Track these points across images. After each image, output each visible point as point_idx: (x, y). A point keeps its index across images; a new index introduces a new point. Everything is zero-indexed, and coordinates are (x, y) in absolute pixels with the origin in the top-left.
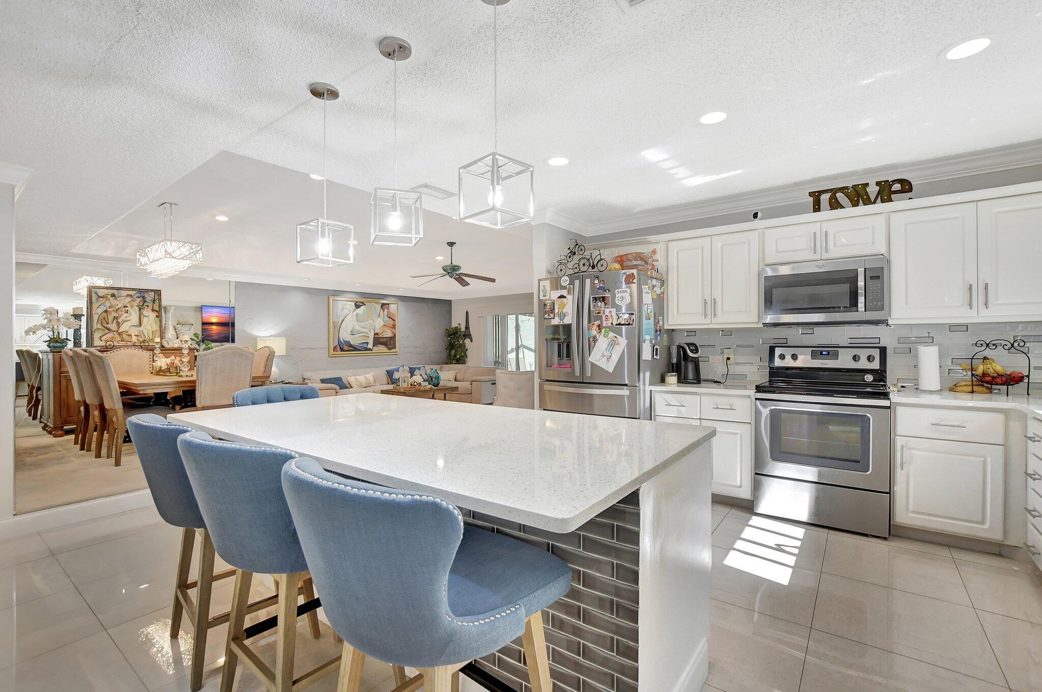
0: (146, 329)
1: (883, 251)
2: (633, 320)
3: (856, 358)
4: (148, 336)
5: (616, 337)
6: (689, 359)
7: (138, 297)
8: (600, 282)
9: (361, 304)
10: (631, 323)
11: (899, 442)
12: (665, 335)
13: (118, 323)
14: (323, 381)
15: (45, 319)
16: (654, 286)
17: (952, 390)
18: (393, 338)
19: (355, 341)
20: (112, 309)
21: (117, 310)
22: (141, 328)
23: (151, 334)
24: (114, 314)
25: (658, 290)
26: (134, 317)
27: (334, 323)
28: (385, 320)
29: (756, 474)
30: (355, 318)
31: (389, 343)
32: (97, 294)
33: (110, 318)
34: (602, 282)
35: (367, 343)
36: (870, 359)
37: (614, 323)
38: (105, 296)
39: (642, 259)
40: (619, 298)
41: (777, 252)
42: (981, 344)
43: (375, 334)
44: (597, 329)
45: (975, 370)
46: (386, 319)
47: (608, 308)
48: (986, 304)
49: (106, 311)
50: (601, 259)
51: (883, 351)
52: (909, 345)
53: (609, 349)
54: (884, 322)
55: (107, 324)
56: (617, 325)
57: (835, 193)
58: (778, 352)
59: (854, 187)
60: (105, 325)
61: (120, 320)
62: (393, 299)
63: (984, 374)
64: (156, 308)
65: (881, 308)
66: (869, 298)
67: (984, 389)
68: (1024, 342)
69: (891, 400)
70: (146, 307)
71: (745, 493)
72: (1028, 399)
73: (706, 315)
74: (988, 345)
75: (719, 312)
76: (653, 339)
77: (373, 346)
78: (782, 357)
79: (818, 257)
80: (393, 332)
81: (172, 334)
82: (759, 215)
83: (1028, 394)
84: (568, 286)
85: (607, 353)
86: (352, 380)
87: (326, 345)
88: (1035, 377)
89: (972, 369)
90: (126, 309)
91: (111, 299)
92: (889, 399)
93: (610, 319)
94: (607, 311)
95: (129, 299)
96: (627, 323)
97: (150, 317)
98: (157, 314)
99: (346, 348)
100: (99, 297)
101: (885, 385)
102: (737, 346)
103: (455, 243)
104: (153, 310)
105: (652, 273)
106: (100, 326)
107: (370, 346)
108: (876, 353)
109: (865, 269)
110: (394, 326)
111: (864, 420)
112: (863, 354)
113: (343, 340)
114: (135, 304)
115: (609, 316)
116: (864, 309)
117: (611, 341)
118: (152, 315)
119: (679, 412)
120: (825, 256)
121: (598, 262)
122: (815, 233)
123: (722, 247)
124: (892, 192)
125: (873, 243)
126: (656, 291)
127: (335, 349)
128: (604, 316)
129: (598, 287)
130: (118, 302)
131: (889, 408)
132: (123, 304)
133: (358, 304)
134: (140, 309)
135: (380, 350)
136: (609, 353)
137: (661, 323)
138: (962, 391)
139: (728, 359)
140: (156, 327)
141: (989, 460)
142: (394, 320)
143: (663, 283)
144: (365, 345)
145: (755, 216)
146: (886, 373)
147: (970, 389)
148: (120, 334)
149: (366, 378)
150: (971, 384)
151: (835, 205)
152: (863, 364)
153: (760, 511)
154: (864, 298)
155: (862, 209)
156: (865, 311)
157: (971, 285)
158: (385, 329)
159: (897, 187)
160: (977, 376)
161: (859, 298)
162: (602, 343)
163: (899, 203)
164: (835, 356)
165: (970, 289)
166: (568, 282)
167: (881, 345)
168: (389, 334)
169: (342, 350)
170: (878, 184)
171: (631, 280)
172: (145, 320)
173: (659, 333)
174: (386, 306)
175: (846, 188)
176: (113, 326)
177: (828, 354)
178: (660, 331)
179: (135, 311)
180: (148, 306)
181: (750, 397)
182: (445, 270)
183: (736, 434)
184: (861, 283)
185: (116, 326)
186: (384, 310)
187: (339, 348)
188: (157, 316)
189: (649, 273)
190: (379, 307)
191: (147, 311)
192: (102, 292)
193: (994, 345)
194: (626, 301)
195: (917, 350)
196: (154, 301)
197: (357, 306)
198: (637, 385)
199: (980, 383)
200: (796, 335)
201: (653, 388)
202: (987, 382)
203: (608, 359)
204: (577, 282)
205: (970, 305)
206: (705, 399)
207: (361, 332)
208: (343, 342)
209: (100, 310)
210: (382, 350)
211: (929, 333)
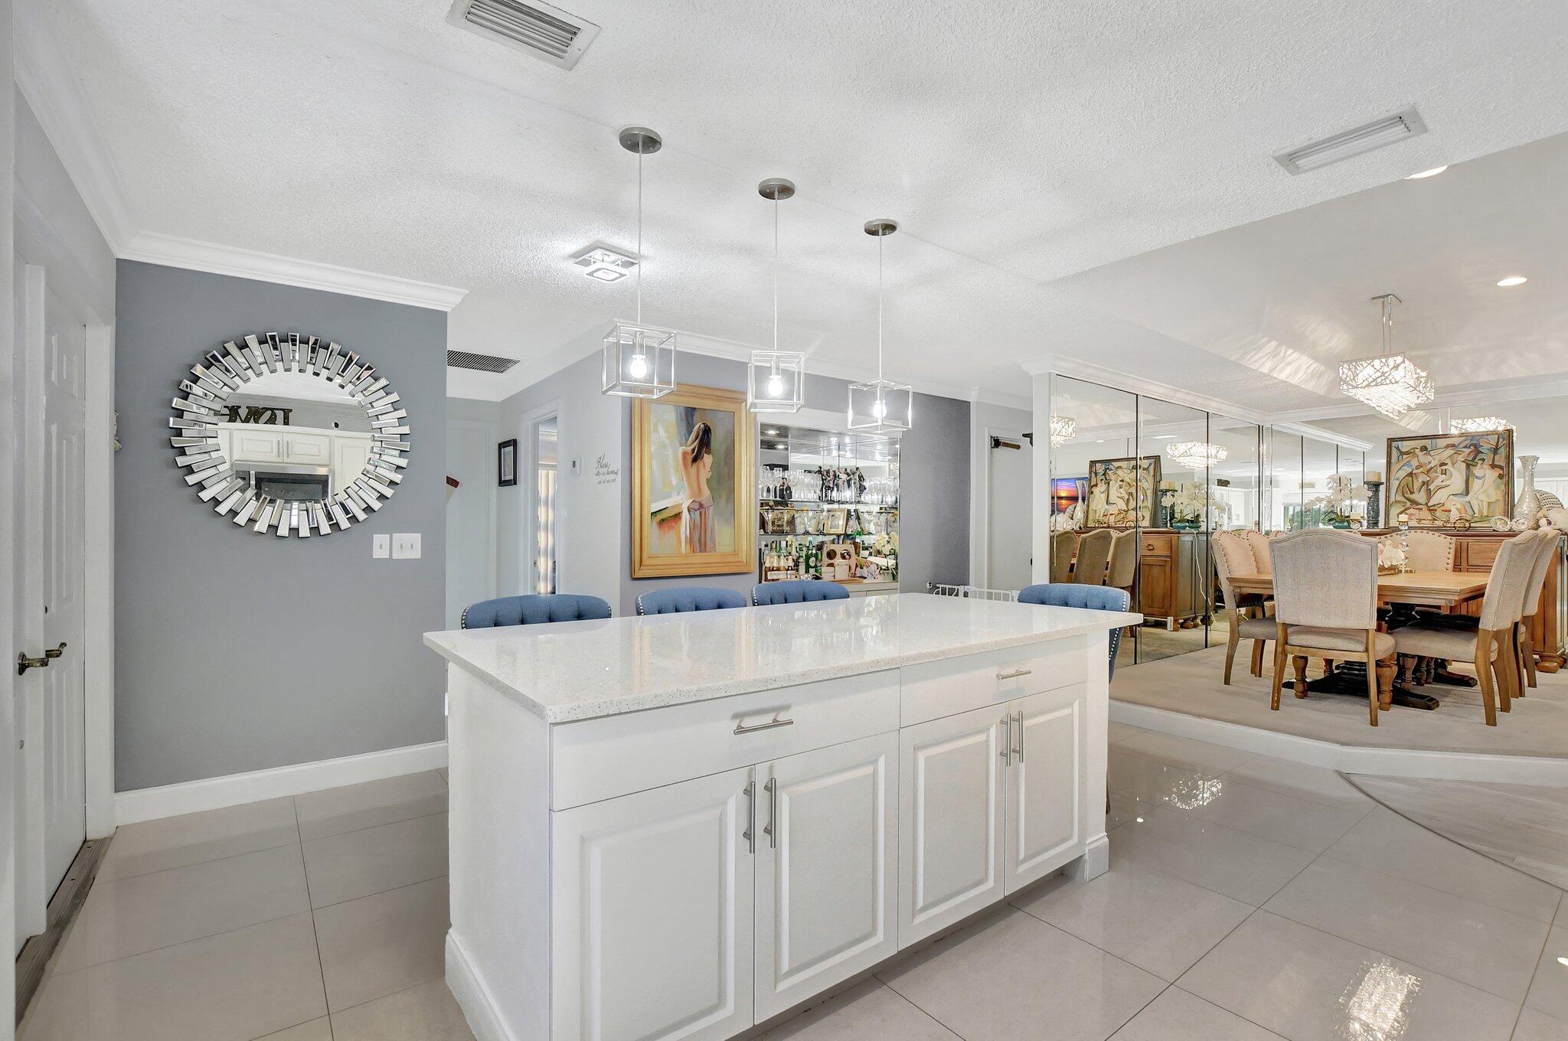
0: (1477, 498)
4: (1481, 512)
7: (1466, 447)
13: (1429, 491)
15: (1329, 489)
20: (1421, 470)
21: (1428, 471)
22: (1467, 499)
23: (1485, 505)
24: (1422, 478)
26: (1456, 478)
32: (1399, 450)
33: (1417, 485)
38: (1412, 451)
49: (1411, 474)
55: (1412, 493)
60: (1409, 495)
61: (1432, 487)
64: (1500, 460)
70: (1480, 462)
81: (1528, 507)
90: (1444, 468)
91: (1420, 454)
95: (1450, 452)
97: (1486, 479)
98: (1501, 472)
100: (1402, 453)
104: (1493, 466)
106: (1400, 498)
114: (1461, 458)
118: (1491, 475)
130: (1431, 459)
132: (1439, 460)
134: (1468, 466)
140: (1496, 495)
148: (1431, 510)
172: (1476, 485)
176: (1420, 497)
179: (1459, 471)
180: (1483, 460)
185: (1425, 496)
188: (1501, 477)
191: (1481, 468)
192: (1405, 446)
196: (1496, 450)
209: (1402, 474)
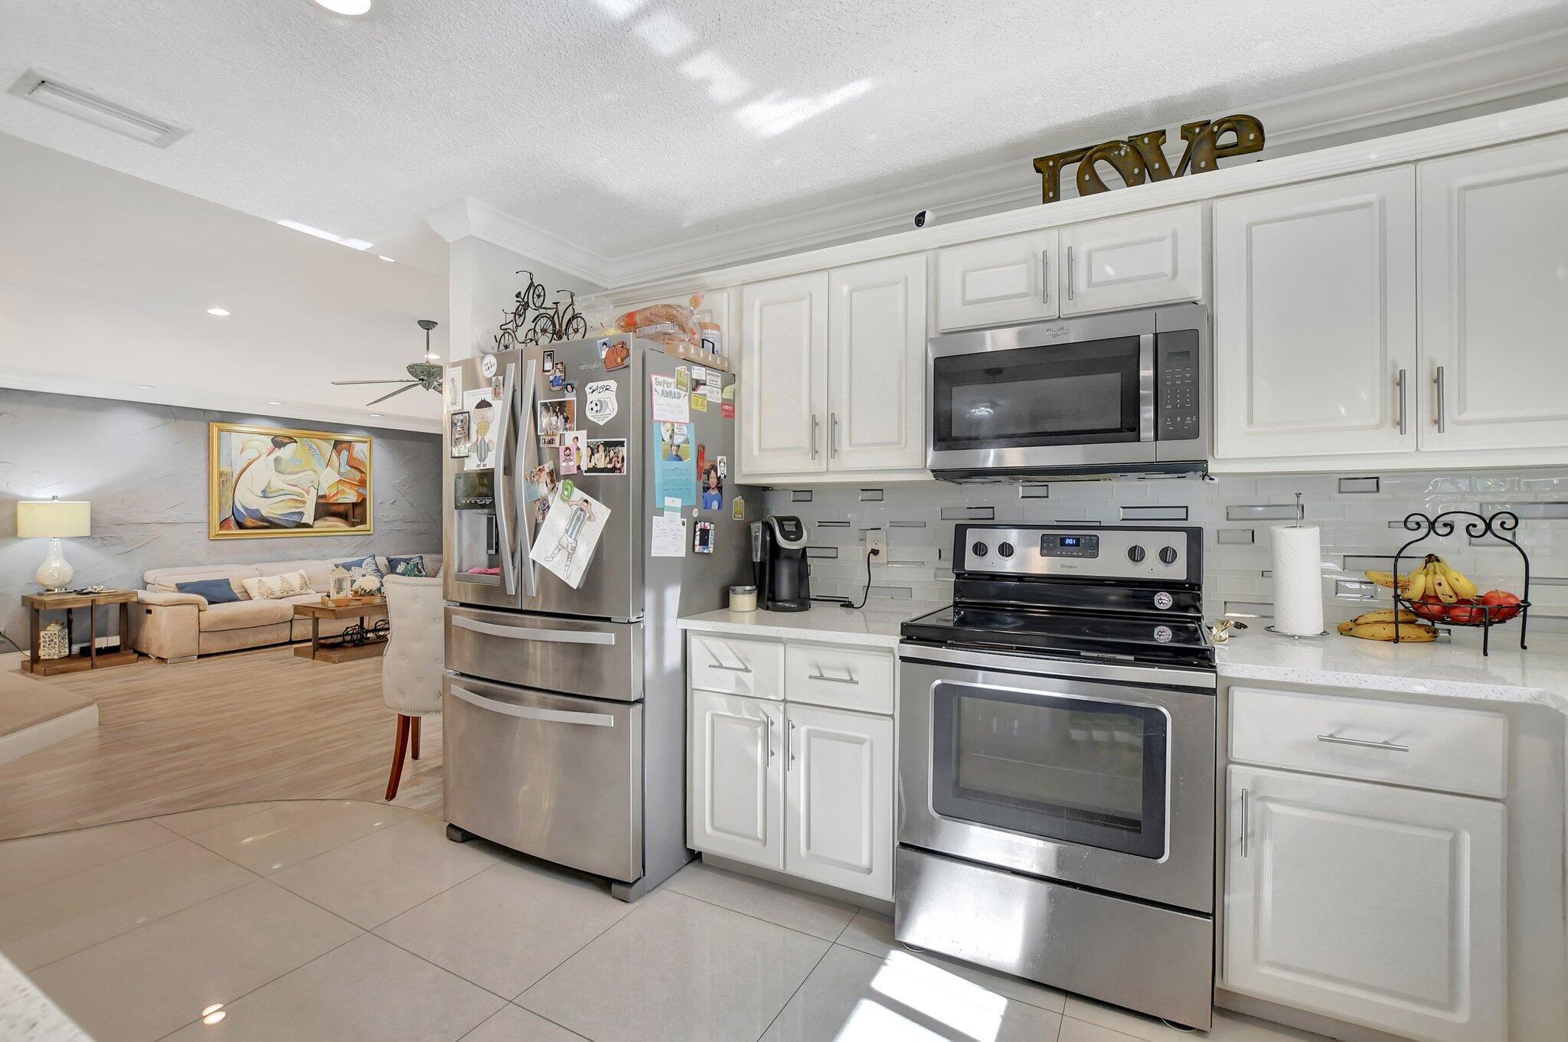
1: (1197, 293)
2: (623, 458)
3: (1136, 554)
5: (586, 501)
6: (783, 555)
8: (555, 365)
9: (287, 440)
10: (618, 466)
11: (1239, 779)
12: (739, 500)
14: (181, 588)
16: (698, 384)
17: (1346, 631)
18: (361, 504)
19: (271, 509)
25: (713, 393)
27: (221, 474)
28: (342, 471)
29: (903, 845)
30: (272, 466)
31: (352, 514)
34: (559, 366)
35: (302, 514)
36: (1167, 555)
37: (584, 468)
39: (672, 319)
40: (594, 404)
41: (965, 302)
42: (1418, 524)
43: (319, 497)
44: (548, 481)
45: (1405, 588)
46: (345, 468)
47: (571, 429)
48: (1438, 422)
50: (574, 317)
51: (1195, 536)
52: (1250, 525)
53: (573, 530)
54: (1197, 467)
56: (589, 470)
57: (1091, 161)
58: (972, 537)
59: (1132, 142)
62: (364, 433)
63: (1425, 598)
65: (1194, 433)
66: (1166, 406)
67: (1422, 633)
68: (1516, 519)
69: (1219, 669)
71: (878, 886)
72: (1523, 661)
73: (815, 452)
74: (1432, 525)
75: (844, 446)
76: (692, 507)
77: (315, 520)
78: (980, 549)
79: (1053, 312)
80: (359, 494)
82: (928, 217)
83: (1524, 647)
84: (494, 378)
85: (567, 541)
86: (252, 584)
87: (204, 517)
88: (1541, 601)
89: (1396, 583)
92: (1212, 668)
93: (574, 456)
94: (569, 436)
96: (610, 466)
99: (249, 522)
101: (1199, 619)
102: (893, 524)
103: (436, 323)
105: (687, 350)
107: (308, 518)
108: (1179, 542)
109: (1156, 335)
110: (362, 483)
111: (1153, 721)
112: (1152, 544)
113: (244, 507)
115: (573, 450)
116: (1152, 434)
117: (576, 512)
119: (740, 682)
120: (1068, 309)
121: (570, 322)
122: (1045, 253)
123: (851, 295)
124: (1216, 152)
125: (1175, 274)
126: (705, 395)
127: (223, 524)
128: (562, 449)
129: (551, 378)
131: (1212, 692)
133: (279, 439)
135: (328, 527)
136: (571, 540)
137: (722, 470)
138: (1373, 638)
139: (875, 552)
141: (1466, 839)
142: (362, 472)
143: (730, 378)
144: (296, 518)
145: (920, 220)
146: (1200, 589)
147: (1390, 630)
149: (283, 580)
150: (1391, 617)
151: (1090, 185)
152: (1151, 569)
153: (911, 937)
154: (1152, 408)
155: (1151, 191)
156: (1156, 438)
157: (1402, 373)
158: (341, 487)
159: (1228, 138)
160: (1409, 600)
161: (1141, 408)
162: (558, 518)
163: (1234, 173)
164: (1090, 548)
165: (1399, 384)
166: (494, 369)
167: (1192, 523)
168: (351, 497)
169: (241, 526)
170: (1187, 132)
171: (619, 360)
173: (714, 492)
174: (345, 445)
175: (1115, 145)
177: (1077, 544)
178: (720, 488)
181: (891, 651)
182: (412, 373)
183: (860, 742)
184: (1146, 373)
186: (339, 453)
187: (233, 523)
189: (681, 350)
190: (327, 447)
193: (1445, 525)
194: (608, 412)
195: (1271, 538)
197: (278, 443)
198: (633, 619)
199: (1412, 617)
200: (1009, 498)
201: (692, 624)
202: (1432, 618)
203: (570, 556)
204: (512, 368)
205: (1400, 423)
206: (797, 655)
207: (288, 492)
208: (242, 510)
210: (336, 526)
211: (1298, 495)
